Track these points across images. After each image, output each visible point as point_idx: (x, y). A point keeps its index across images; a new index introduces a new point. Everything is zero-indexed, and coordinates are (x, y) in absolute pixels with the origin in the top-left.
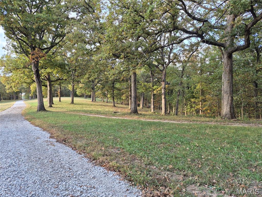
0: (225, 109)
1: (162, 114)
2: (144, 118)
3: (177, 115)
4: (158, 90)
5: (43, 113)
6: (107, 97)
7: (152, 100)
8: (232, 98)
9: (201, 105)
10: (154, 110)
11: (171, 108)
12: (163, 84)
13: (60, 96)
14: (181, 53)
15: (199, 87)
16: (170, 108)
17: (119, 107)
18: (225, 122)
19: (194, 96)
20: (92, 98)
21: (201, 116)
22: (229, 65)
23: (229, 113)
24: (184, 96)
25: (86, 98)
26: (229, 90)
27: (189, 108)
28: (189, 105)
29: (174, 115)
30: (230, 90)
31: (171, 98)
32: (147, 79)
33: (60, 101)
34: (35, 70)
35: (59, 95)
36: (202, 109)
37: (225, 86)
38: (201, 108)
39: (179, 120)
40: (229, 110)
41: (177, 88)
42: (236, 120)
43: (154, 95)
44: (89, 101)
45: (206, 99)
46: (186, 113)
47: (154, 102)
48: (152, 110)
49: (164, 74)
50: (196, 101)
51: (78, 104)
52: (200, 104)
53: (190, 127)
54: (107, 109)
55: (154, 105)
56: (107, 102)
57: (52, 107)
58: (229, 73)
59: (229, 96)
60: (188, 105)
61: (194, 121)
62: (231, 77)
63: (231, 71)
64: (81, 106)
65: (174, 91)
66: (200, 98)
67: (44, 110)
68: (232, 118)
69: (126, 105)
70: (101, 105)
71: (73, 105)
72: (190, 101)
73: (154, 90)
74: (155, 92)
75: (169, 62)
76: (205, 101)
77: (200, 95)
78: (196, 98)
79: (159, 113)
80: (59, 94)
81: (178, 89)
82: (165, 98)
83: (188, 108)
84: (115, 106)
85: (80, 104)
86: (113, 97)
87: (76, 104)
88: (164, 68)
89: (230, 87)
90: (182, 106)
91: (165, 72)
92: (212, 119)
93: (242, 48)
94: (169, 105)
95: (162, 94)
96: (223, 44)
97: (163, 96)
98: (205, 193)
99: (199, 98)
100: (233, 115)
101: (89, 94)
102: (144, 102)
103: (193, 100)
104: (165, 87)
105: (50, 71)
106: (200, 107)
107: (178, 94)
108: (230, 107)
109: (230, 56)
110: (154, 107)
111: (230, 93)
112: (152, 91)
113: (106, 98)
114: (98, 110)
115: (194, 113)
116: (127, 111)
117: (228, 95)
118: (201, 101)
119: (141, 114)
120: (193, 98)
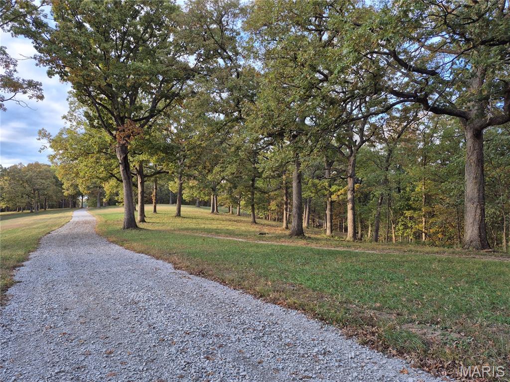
0: (471, 231)
1: (348, 238)
2: (318, 245)
3: (376, 240)
4: (339, 193)
5: (134, 232)
6: (239, 205)
7: (328, 212)
8: (483, 210)
9: (424, 223)
10: (331, 232)
11: (365, 228)
12: (350, 182)
13: (156, 203)
14: (385, 123)
15: (420, 188)
16: (362, 228)
17: (264, 225)
18: (469, 254)
19: (410, 205)
20: (211, 208)
21: (424, 244)
22: (475, 151)
23: (477, 238)
24: (390, 207)
25: (199, 207)
26: (476, 195)
27: (401, 228)
28: (400, 224)
29: (371, 242)
30: (479, 195)
31: (365, 208)
32: (317, 172)
33: (155, 211)
34: (122, 157)
35: (154, 201)
36: (426, 231)
37: (470, 188)
38: (424, 230)
39: (383, 249)
40: (476, 232)
41: (378, 191)
42: (491, 252)
43: (332, 202)
44: (206, 212)
45: (434, 211)
46: (394, 238)
47: (331, 215)
48: (328, 232)
49: (351, 164)
50: (415, 216)
51: (189, 218)
52: (422, 222)
53: (404, 259)
54: (243, 227)
55: (331, 222)
56: (239, 215)
57: (145, 222)
58: (477, 165)
59: (477, 207)
60: (398, 222)
61: (411, 251)
62: (480, 172)
63: (480, 162)
64: (194, 221)
65: (372, 195)
66: (423, 209)
67: (136, 227)
68: (483, 247)
69: (274, 221)
70: (230, 221)
71: (180, 219)
72: (402, 214)
73: (331, 194)
74: (334, 197)
75: (363, 142)
76: (433, 216)
77: (423, 204)
78: (415, 210)
79: (343, 238)
80: (154, 198)
81: (380, 192)
82: (353, 209)
83: (399, 230)
84: (255, 222)
85: (193, 218)
86: (253, 206)
87: (184, 218)
88: (352, 151)
89: (479, 190)
90: (387, 225)
91: (355, 160)
92: (446, 249)
93: (501, 120)
94: (361, 222)
95: (348, 201)
96: (464, 113)
97: (350, 206)
98: (426, 331)
99: (420, 210)
100: (485, 242)
101: (207, 198)
102: (310, 217)
103: (408, 213)
104: (354, 189)
105: (144, 159)
106: (422, 228)
107: (380, 201)
108: (480, 228)
109: (478, 135)
110: (331, 226)
111: (479, 202)
112: (328, 195)
113: (238, 208)
114: (228, 228)
115: (411, 238)
116: (280, 232)
117: (475, 205)
118: (424, 215)
119: (309, 238)
120: (408, 210)
